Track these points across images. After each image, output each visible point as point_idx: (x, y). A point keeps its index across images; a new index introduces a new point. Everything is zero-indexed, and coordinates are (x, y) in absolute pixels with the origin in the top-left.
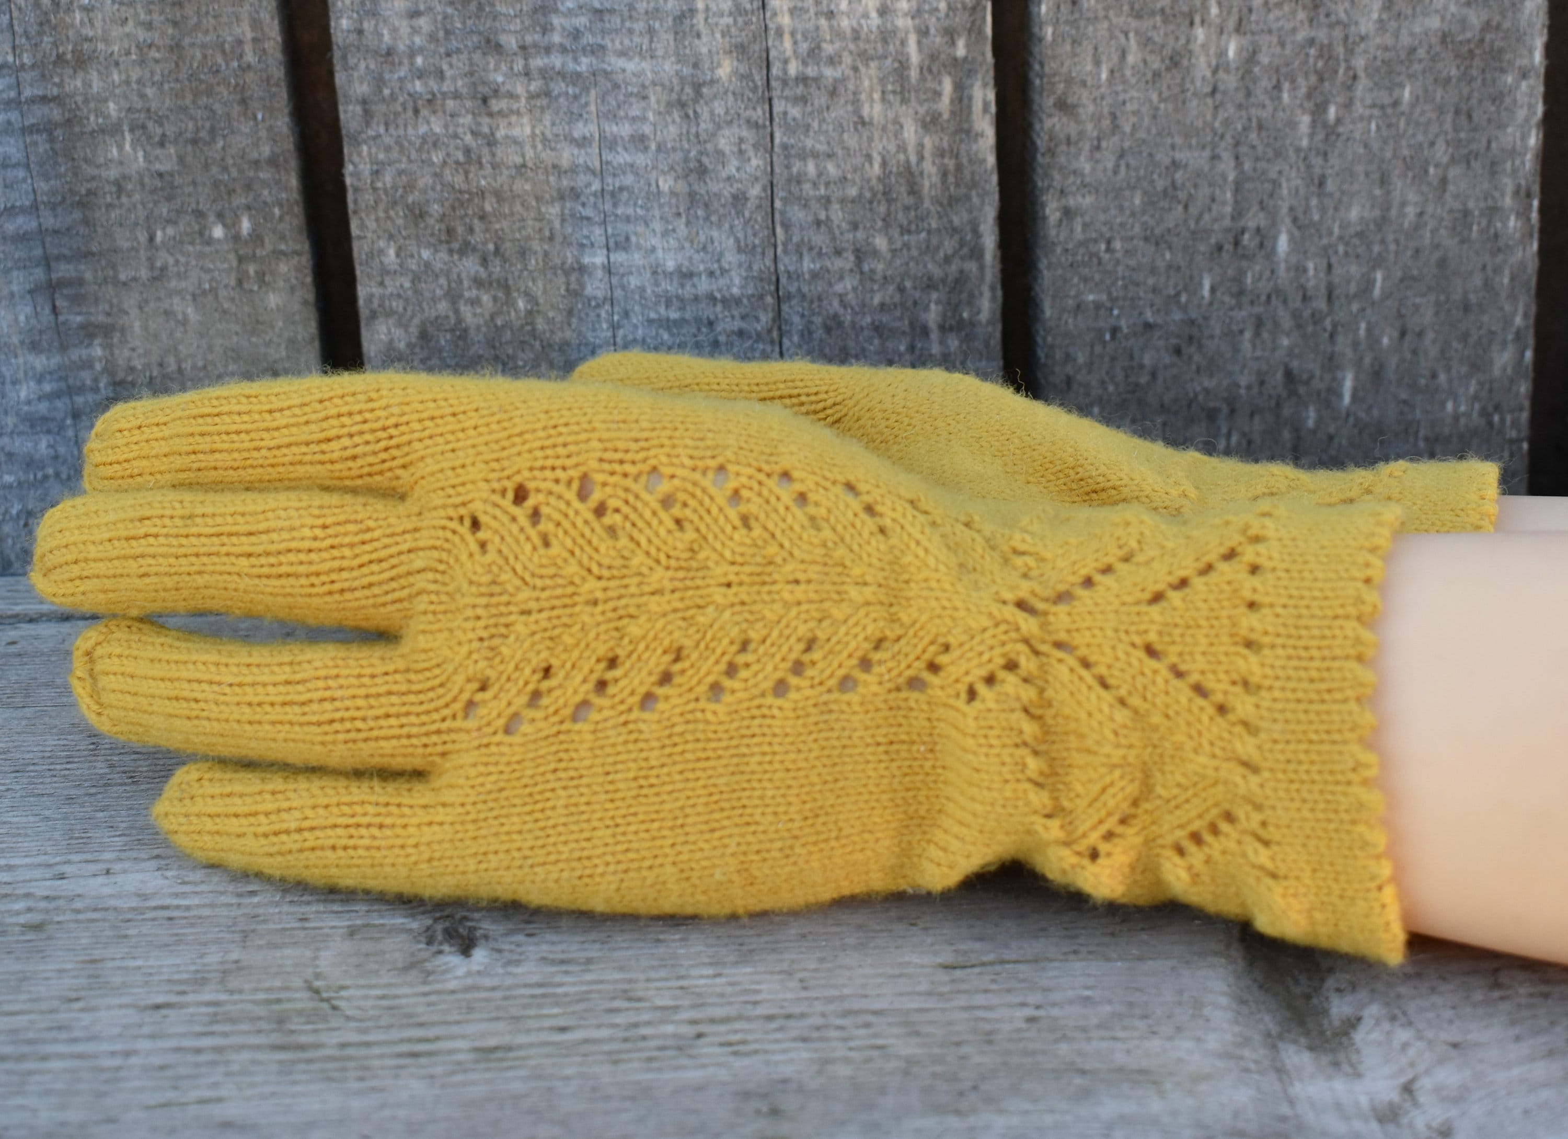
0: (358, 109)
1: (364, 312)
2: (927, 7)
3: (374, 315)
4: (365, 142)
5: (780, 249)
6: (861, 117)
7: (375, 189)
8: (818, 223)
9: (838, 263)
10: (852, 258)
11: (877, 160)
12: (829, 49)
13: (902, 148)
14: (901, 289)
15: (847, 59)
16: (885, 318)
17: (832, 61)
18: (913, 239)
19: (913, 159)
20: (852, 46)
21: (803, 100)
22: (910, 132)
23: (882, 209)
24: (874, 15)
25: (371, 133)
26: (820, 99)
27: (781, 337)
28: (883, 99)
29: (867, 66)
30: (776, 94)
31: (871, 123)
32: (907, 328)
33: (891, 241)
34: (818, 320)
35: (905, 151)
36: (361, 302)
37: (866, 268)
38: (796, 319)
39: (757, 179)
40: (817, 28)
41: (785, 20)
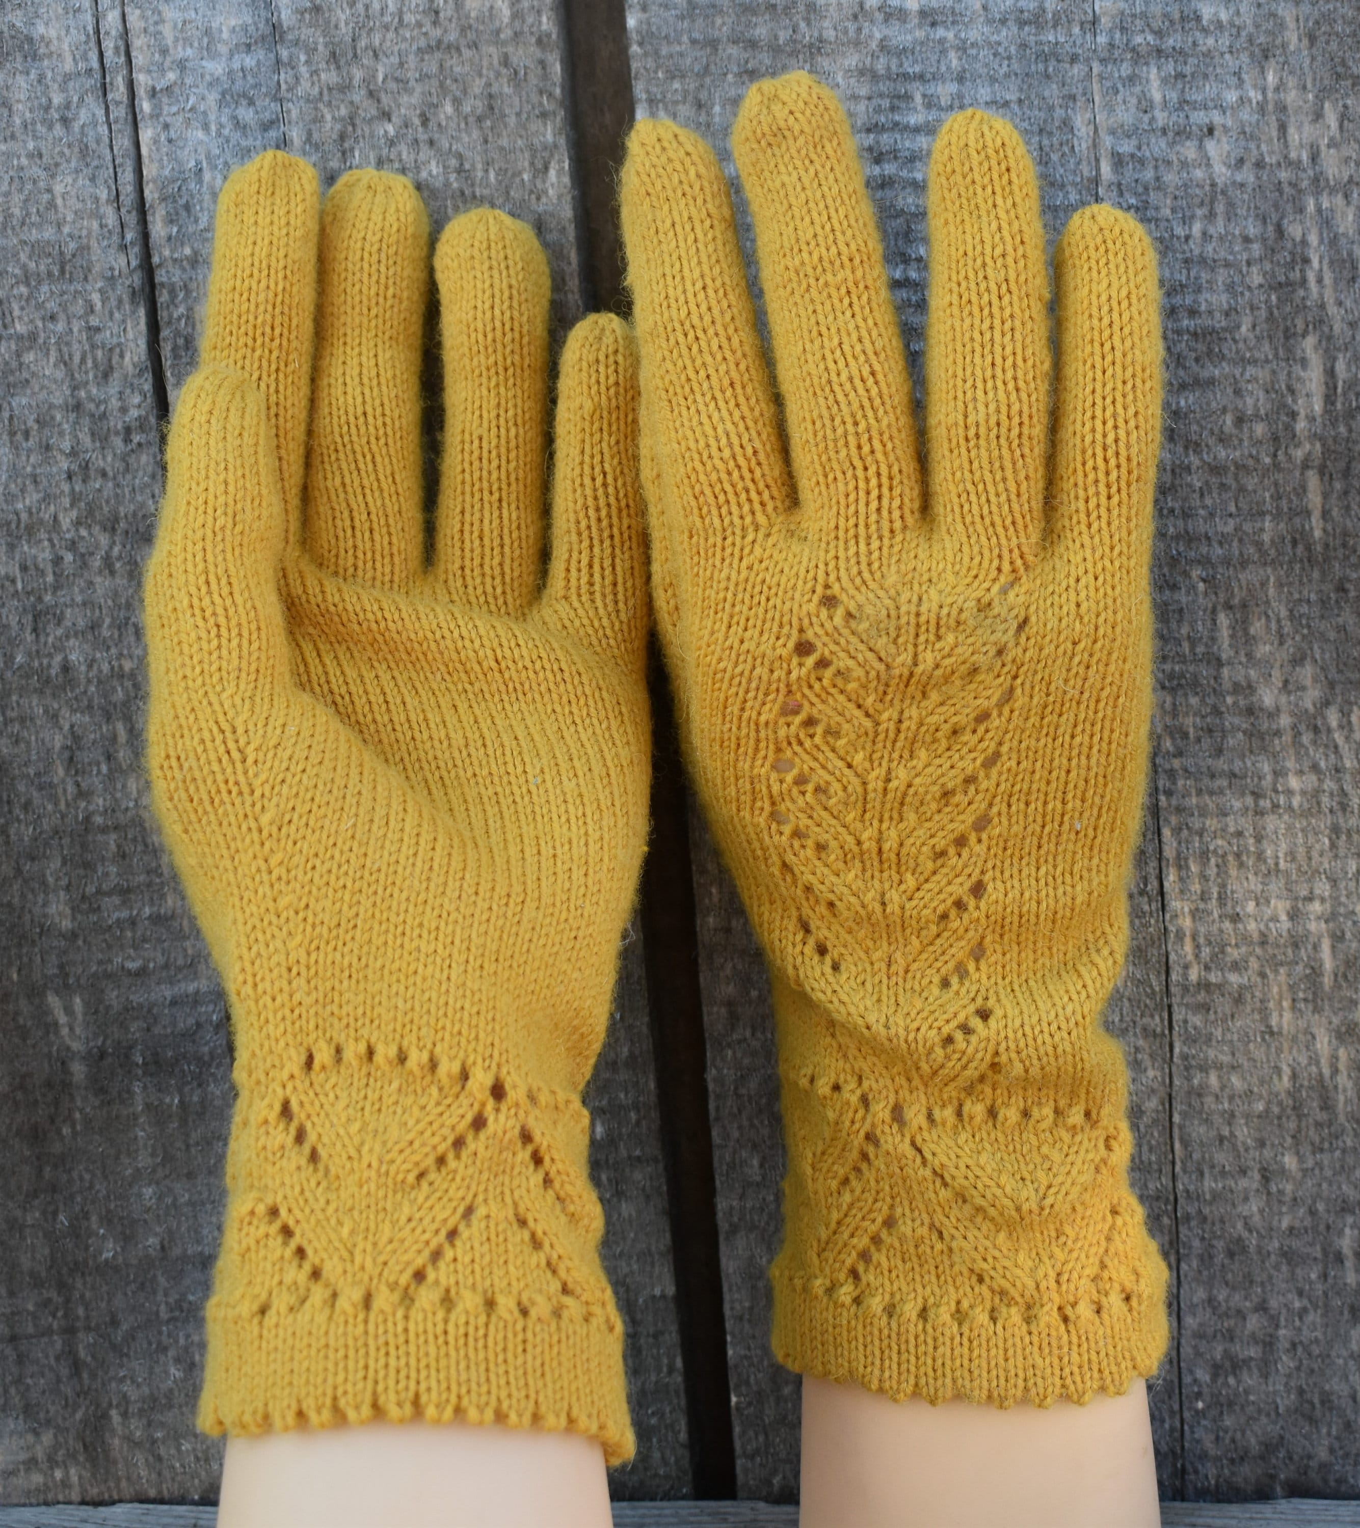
0: (723, 1011)
1: (723, 1226)
2: (1342, 910)
3: (734, 1230)
4: (729, 1045)
5: (1178, 1168)
6: (1269, 1027)
7: (738, 1096)
8: (1221, 1139)
9: (1243, 1183)
10: (1257, 1176)
11: (1286, 1070)
12: (1234, 954)
13: (1314, 1060)
14: (1312, 1212)
15: (1254, 964)
16: (1295, 1244)
17: (1236, 967)
18: (1326, 1158)
19: (1326, 1072)
20: (1258, 951)
21: (1205, 1008)
22: (1323, 1044)
23: (1292, 1125)
24: (1284, 917)
25: (735, 1037)
26: (1223, 1005)
27: (1178, 1261)
28: (1293, 1008)
29: (1276, 972)
30: (1175, 1000)
31: (1280, 1033)
32: (1319, 1255)
33: (1301, 1159)
34: (1220, 1245)
35: (1318, 1063)
36: (720, 1215)
37: (1274, 1189)
38: (1196, 1243)
39: (1153, 1091)
40: (1221, 931)
41: (1187, 923)
